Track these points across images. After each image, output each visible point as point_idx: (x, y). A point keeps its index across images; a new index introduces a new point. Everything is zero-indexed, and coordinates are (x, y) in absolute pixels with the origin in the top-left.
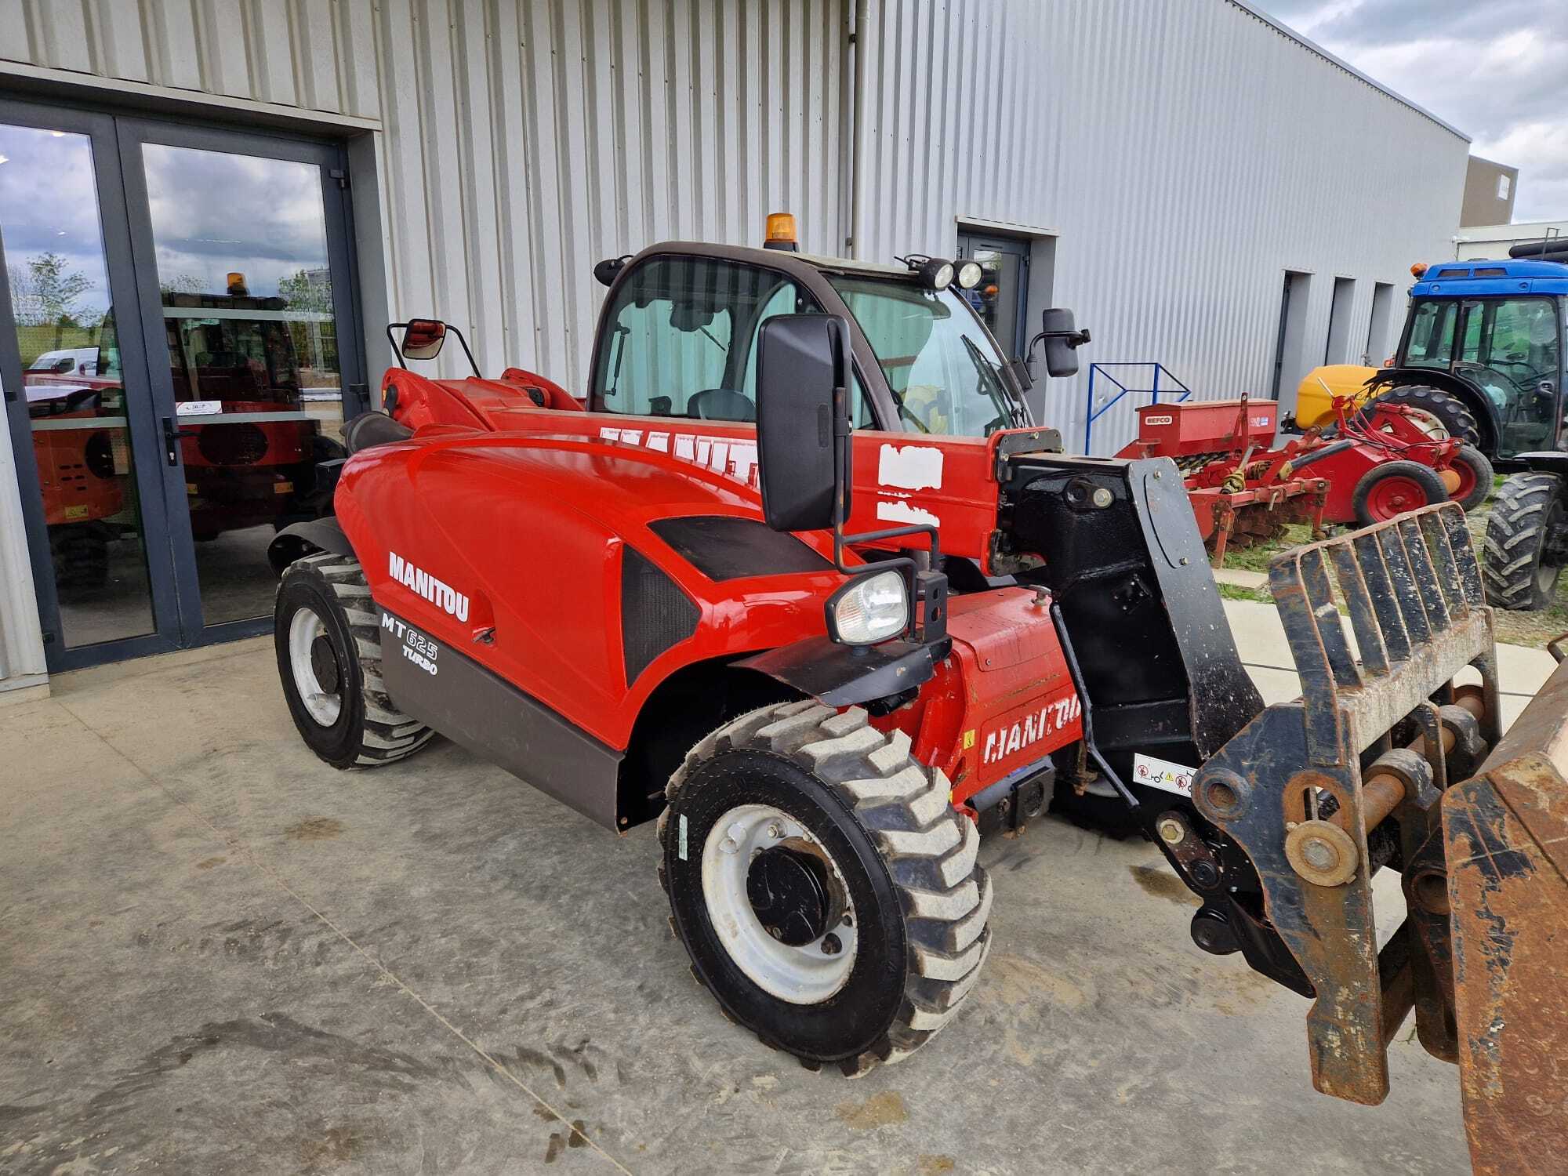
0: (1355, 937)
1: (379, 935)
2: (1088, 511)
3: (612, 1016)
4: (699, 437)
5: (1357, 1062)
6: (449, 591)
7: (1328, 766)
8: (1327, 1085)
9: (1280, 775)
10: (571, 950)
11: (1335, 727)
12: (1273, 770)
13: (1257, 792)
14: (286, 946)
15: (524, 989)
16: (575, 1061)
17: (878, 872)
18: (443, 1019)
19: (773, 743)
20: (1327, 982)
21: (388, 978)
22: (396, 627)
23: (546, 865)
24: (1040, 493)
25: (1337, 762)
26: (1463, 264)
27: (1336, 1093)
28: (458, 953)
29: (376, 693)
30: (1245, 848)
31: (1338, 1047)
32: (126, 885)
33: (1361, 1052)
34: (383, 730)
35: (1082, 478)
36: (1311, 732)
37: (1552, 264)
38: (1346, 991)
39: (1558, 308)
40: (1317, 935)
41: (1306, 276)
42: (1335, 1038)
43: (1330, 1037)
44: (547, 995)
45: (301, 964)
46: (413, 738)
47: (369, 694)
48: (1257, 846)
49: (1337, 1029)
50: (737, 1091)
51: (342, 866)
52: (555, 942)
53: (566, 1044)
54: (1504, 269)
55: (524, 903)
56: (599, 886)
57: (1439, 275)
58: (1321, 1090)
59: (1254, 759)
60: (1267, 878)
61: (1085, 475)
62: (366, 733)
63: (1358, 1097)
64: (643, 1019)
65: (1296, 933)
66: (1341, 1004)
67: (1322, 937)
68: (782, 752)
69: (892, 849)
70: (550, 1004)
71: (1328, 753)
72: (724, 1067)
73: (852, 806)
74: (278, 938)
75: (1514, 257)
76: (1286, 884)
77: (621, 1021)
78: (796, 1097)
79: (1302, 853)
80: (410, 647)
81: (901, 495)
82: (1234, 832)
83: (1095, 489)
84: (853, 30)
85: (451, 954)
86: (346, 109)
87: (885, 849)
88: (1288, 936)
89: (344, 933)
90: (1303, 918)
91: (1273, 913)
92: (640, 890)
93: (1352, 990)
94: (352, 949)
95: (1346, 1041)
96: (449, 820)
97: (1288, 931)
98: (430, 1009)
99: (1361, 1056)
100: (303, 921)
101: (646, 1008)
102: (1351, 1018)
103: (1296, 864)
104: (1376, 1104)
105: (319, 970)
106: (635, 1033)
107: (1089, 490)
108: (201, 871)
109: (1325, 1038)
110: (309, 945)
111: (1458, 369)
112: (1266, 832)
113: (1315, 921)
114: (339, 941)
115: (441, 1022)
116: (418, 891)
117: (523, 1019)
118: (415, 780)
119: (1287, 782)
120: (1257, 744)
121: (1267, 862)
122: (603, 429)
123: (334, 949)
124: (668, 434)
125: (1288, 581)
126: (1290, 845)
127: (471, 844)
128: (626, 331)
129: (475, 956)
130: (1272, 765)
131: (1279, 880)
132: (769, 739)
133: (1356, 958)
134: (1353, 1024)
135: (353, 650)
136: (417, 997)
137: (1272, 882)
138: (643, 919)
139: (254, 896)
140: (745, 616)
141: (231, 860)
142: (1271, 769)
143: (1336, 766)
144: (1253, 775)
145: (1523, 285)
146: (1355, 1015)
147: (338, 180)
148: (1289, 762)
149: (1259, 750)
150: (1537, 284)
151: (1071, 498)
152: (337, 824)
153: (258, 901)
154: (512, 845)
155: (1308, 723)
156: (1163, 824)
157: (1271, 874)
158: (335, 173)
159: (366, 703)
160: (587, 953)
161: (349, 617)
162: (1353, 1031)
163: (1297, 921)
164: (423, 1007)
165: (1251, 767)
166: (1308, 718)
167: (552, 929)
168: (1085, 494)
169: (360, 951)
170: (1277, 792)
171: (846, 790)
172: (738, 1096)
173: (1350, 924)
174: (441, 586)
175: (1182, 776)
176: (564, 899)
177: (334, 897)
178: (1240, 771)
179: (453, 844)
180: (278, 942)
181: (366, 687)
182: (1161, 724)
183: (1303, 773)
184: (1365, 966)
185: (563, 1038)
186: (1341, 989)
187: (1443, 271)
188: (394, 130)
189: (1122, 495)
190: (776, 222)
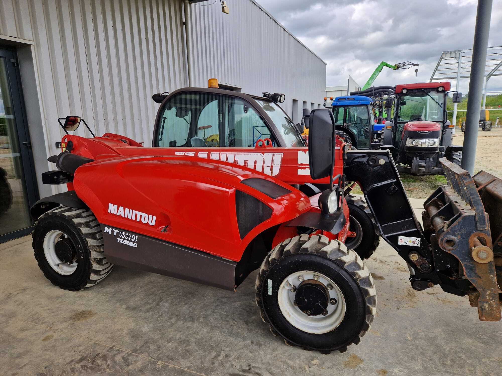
0: (492, 276)
1: (144, 348)
2: (376, 166)
3: (251, 354)
4: (221, 153)
5: (493, 310)
6: (144, 215)
7: (483, 230)
8: (484, 318)
9: (468, 235)
10: (218, 336)
11: (485, 219)
12: (465, 234)
13: (461, 241)
14: (109, 362)
15: (214, 354)
16: (251, 373)
17: (355, 285)
18: (194, 372)
19: (309, 250)
20: (484, 290)
21: (160, 364)
22: (113, 232)
23: (185, 309)
24: (359, 162)
25: (486, 228)
26: (343, 97)
27: (487, 320)
28: (179, 347)
29: (95, 259)
30: (457, 257)
31: (488, 307)
32: (15, 355)
33: (494, 307)
34: (97, 272)
35: (374, 157)
36: (478, 221)
37: (365, 97)
38: (490, 291)
39: (368, 108)
40: (480, 278)
41: (297, 100)
42: (486, 305)
43: (485, 305)
44: (223, 354)
45: (121, 367)
46: (106, 274)
47: (93, 259)
48: (461, 256)
49: (487, 302)
50: (310, 367)
51: (107, 327)
52: (210, 335)
53: (244, 368)
54: (354, 98)
55: (189, 324)
56: (209, 312)
57: (339, 100)
58: (483, 320)
59: (459, 231)
60: (465, 264)
61: (374, 156)
62: (92, 274)
63: (493, 320)
64: (262, 353)
65: (474, 278)
66: (488, 295)
67: (482, 278)
68: (312, 252)
69: (360, 277)
70: (227, 356)
71: (483, 226)
72: (299, 361)
73: (344, 265)
74: (103, 360)
75: (351, 95)
76: (471, 265)
77: (255, 356)
78: (328, 364)
79: (478, 256)
80: (121, 238)
81: (307, 166)
82: (454, 253)
83: (379, 160)
84: (184, 21)
85: (177, 349)
86: (19, 36)
87: (357, 277)
88: (472, 279)
89: (129, 351)
90: (476, 274)
91: (467, 274)
92: (225, 310)
93: (491, 291)
94: (137, 356)
95: (490, 305)
96: (135, 301)
97: (472, 278)
98: (186, 369)
99: (495, 308)
100: (108, 351)
101: (260, 349)
102: (491, 298)
103: (475, 258)
104: (499, 320)
105: (130, 367)
106: (263, 358)
107: (377, 160)
108: (46, 343)
109: (483, 306)
110: (118, 359)
111: (345, 125)
112: (464, 252)
113: (479, 274)
114: (129, 355)
115: (194, 373)
116: (146, 329)
117: (222, 364)
118: (108, 289)
119: (470, 236)
120: (460, 227)
121: (464, 260)
122: (176, 152)
123: (130, 358)
124: (207, 153)
125: (469, 180)
126: (474, 254)
127: (151, 308)
128: (165, 118)
129: (186, 346)
130: (465, 232)
131: (468, 264)
132: (307, 248)
133: (492, 281)
134: (492, 300)
135: (85, 244)
136: (177, 367)
137: (466, 266)
138: (234, 320)
139: (78, 347)
140: (283, 209)
141: (56, 336)
142: (465, 233)
143: (485, 230)
144: (459, 236)
145: (359, 102)
146: (492, 297)
147: (13, 63)
148: (470, 231)
149: (461, 228)
150: (363, 102)
151: (371, 163)
152: (90, 311)
153: (81, 348)
154: (166, 305)
155: (477, 219)
156: (411, 255)
157: (465, 263)
158: (13, 61)
159: (92, 263)
160: (225, 336)
161: (82, 231)
162: (492, 302)
163: (474, 275)
164: (183, 370)
165: (458, 234)
166: (477, 217)
167: (206, 330)
168: (376, 161)
169: (141, 356)
170: (467, 240)
171: (341, 261)
172: (311, 369)
173: (490, 273)
174: (139, 213)
175: (414, 241)
176: (201, 319)
177: (113, 339)
178: (455, 235)
179: (144, 309)
180: (104, 362)
181: (92, 257)
182: (405, 226)
183: (475, 233)
184: (495, 283)
185: (241, 366)
186: (488, 291)
187: (339, 99)
188: (38, 45)
189: (387, 160)
190: (212, 81)
